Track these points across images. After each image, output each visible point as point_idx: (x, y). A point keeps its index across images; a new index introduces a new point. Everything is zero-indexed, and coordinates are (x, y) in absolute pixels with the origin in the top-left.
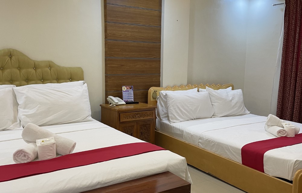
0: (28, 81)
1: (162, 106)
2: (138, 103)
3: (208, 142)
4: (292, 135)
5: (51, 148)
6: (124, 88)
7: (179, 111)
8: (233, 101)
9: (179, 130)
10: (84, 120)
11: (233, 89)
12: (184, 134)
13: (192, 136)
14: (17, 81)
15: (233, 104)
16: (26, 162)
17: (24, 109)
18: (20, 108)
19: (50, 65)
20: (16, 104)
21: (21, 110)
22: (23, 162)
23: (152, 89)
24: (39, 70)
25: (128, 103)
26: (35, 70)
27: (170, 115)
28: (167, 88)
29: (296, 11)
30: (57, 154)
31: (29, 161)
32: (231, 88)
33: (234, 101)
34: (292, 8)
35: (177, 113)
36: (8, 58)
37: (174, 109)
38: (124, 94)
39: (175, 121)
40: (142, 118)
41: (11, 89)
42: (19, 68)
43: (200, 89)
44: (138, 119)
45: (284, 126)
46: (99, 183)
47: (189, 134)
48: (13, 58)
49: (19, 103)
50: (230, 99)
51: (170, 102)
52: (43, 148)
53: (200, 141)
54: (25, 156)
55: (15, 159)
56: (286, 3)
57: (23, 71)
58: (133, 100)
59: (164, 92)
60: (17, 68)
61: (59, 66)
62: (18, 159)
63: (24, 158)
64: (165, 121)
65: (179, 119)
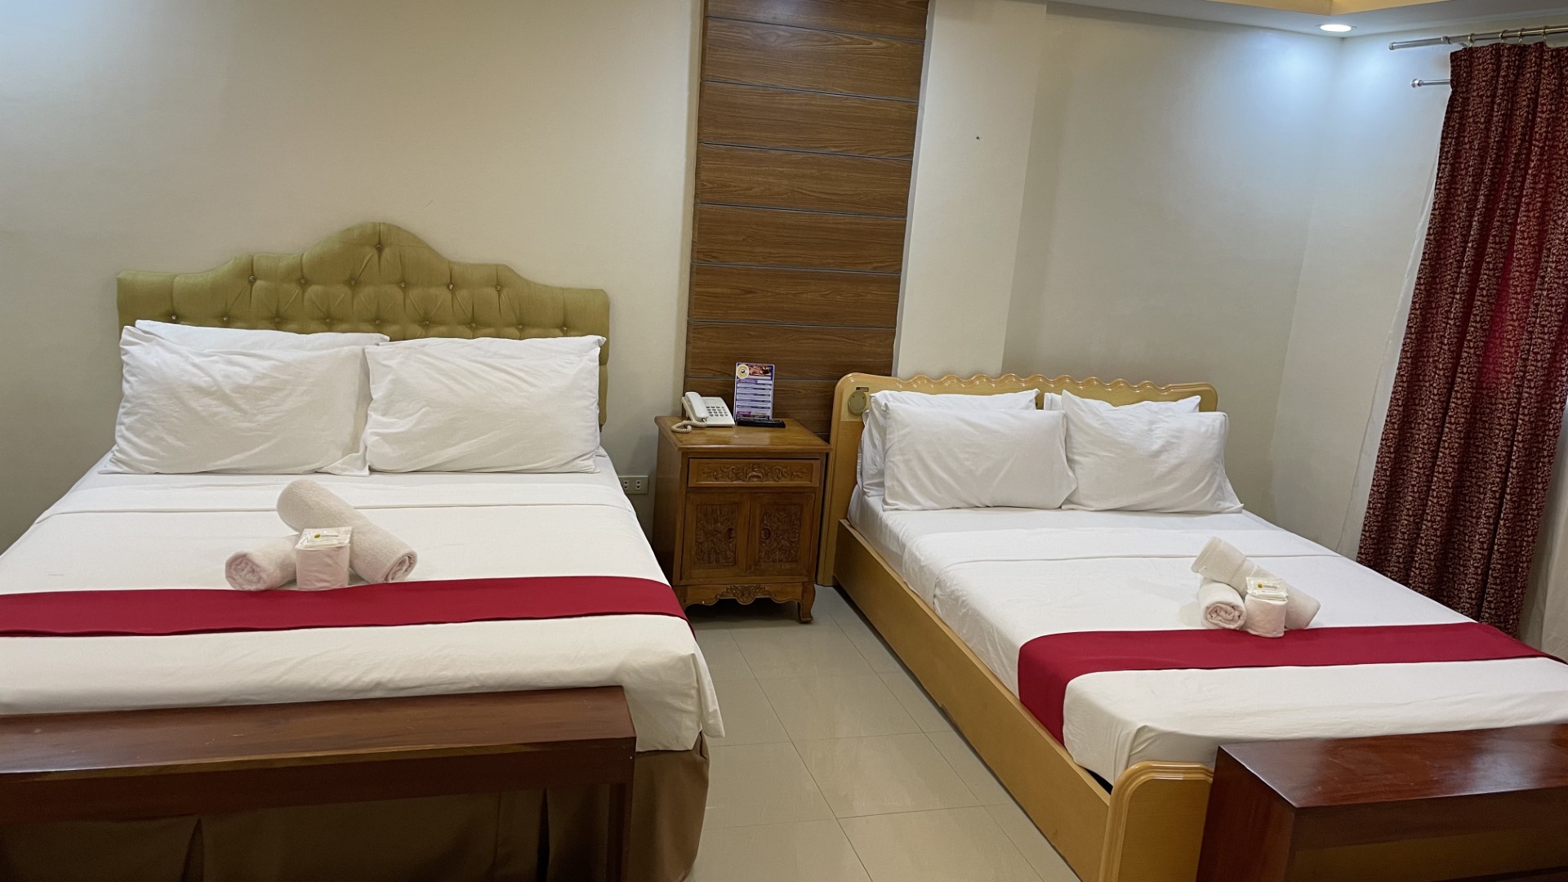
0: (428, 324)
1: (874, 446)
2: (782, 425)
3: (956, 601)
4: (1268, 628)
5: (327, 560)
6: (742, 371)
7: (921, 473)
8: (1164, 457)
9: (897, 538)
10: (566, 469)
11: (1203, 407)
12: (906, 556)
13: (922, 568)
14: (394, 322)
15: (1161, 469)
16: (253, 588)
17: (383, 415)
18: (375, 410)
19: (500, 279)
20: (365, 397)
21: (374, 416)
22: (247, 587)
23: (851, 382)
24: (463, 293)
25: (744, 422)
26: (453, 292)
27: (888, 483)
28: (909, 385)
29: (1488, 121)
30: (354, 577)
31: (261, 587)
32: (1197, 399)
33: (1169, 460)
34: (1474, 102)
35: (915, 476)
36: (370, 253)
37: (907, 462)
38: (741, 393)
39: (901, 505)
40: (771, 483)
41: (358, 349)
42: (405, 284)
43: (1048, 396)
44: (755, 483)
45: (1252, 590)
46: (378, 685)
47: (916, 560)
48: (387, 252)
49: (373, 397)
50: (1155, 447)
51: (894, 436)
52: (306, 555)
53: (938, 592)
54: (253, 571)
55: (229, 576)
56: (1455, 82)
57: (414, 294)
58: (769, 413)
59: (884, 396)
60: (398, 283)
61: (527, 283)
62: (237, 577)
63: (250, 576)
64: (874, 501)
65: (918, 498)
